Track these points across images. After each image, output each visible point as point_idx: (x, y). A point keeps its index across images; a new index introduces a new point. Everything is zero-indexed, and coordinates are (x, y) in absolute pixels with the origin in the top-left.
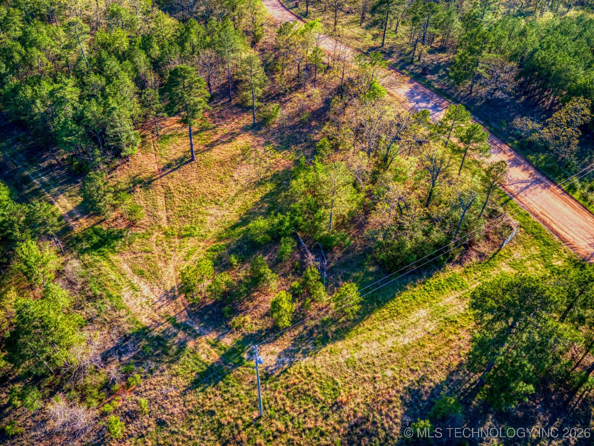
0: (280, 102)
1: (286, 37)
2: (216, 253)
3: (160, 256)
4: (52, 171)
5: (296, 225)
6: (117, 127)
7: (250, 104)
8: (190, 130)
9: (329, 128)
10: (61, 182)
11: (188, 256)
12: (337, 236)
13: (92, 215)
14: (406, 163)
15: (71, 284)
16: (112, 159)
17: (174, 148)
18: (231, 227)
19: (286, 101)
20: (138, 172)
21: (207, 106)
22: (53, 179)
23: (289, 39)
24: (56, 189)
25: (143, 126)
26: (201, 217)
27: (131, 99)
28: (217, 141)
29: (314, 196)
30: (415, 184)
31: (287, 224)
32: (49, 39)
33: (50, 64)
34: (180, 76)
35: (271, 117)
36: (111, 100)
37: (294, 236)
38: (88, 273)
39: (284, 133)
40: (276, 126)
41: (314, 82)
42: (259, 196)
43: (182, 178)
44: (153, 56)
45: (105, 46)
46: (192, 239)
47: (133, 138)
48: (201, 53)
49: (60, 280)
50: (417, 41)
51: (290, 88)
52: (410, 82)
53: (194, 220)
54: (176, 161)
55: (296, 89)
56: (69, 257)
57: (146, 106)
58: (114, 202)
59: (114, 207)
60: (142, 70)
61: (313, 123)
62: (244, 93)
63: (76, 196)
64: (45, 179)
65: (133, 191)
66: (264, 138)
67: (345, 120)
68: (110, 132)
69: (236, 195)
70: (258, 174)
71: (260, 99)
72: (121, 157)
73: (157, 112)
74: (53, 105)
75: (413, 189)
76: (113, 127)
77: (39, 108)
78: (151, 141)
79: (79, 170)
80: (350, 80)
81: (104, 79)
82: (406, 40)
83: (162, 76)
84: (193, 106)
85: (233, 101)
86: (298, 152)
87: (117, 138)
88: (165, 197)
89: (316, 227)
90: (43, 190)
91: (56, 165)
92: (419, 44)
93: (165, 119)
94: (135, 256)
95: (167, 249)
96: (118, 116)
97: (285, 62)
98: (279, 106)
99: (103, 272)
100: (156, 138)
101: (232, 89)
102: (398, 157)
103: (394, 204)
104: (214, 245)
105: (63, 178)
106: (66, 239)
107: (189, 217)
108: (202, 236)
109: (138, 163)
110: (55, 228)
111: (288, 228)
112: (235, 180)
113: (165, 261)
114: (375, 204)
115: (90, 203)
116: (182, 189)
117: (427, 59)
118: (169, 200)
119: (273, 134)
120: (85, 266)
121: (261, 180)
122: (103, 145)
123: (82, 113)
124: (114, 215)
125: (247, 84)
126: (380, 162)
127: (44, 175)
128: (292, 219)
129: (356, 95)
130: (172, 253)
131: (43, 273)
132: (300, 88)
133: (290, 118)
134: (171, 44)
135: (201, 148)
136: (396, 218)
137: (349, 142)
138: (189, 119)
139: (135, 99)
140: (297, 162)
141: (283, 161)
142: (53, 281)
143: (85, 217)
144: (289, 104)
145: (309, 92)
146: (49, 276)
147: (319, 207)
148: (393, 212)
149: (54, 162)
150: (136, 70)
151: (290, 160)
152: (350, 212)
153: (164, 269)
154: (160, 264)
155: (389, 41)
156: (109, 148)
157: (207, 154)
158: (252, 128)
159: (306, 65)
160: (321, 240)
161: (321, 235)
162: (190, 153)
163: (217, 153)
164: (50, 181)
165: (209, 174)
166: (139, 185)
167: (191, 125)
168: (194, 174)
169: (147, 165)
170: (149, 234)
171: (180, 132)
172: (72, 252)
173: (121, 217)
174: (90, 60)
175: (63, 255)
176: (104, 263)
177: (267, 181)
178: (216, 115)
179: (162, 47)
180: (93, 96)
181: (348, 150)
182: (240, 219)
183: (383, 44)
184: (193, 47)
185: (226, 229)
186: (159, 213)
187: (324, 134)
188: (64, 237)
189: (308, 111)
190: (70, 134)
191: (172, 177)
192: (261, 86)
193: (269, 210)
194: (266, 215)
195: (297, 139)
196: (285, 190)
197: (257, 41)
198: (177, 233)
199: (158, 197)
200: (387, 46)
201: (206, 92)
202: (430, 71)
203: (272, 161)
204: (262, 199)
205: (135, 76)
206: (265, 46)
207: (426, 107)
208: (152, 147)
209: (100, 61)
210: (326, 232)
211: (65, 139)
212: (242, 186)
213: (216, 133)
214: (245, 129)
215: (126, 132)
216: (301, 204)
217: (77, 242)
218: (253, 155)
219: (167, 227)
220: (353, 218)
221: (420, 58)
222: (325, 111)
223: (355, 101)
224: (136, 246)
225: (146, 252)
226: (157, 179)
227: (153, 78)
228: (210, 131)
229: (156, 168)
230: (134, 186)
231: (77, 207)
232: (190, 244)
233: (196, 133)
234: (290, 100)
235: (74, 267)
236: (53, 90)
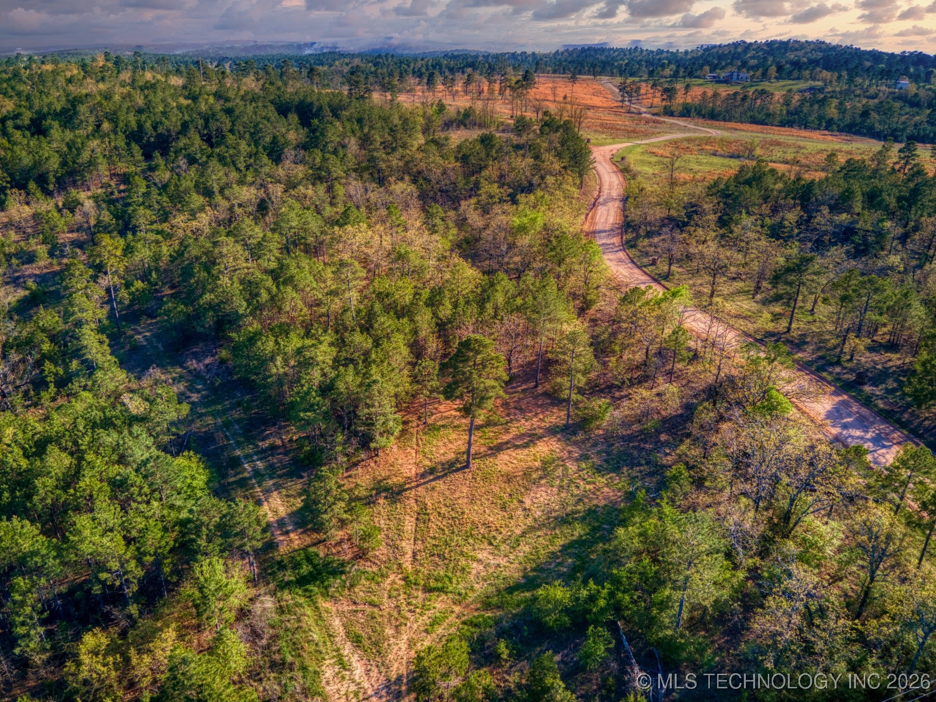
0: (613, 397)
1: (632, 308)
2: (478, 630)
3: (390, 615)
4: (272, 455)
5: (617, 608)
6: (373, 406)
7: (564, 395)
8: (472, 423)
9: (690, 449)
10: (279, 472)
11: (432, 625)
12: (691, 642)
13: (308, 530)
14: (823, 529)
15: (254, 635)
16: (357, 450)
17: (445, 445)
18: (506, 589)
19: (622, 397)
20: (388, 473)
21: (501, 393)
22: (271, 467)
23: (636, 310)
24: (271, 482)
25: (408, 407)
26: (463, 562)
27: (401, 370)
28: (507, 443)
29: (655, 560)
30: (840, 570)
31: (602, 603)
32: (312, 278)
33: (305, 309)
34: (472, 350)
35: (595, 417)
36: (374, 369)
37: (612, 627)
38: (282, 621)
39: (613, 445)
40: (601, 432)
41: (671, 375)
42: (560, 542)
43: (447, 493)
44: (441, 315)
45: (381, 296)
46: (443, 597)
47: (391, 423)
48: (506, 318)
49: (242, 624)
50: (848, 331)
51: (630, 380)
52: (835, 393)
53: (451, 565)
54: (443, 464)
55: (640, 382)
56: (262, 591)
57: (418, 382)
58: (345, 516)
59: (343, 523)
60: (423, 334)
61: (663, 437)
62: (559, 380)
63: (295, 497)
64: (260, 465)
65: (374, 503)
66: (580, 448)
67: (718, 442)
68: (363, 412)
69: (523, 535)
70: (563, 505)
71: (581, 391)
72: (369, 449)
73: (431, 392)
74: (297, 366)
75: (836, 579)
76: (368, 406)
77: (278, 368)
78: (414, 431)
79: (308, 459)
80: (731, 380)
81: (370, 341)
82: (830, 327)
83: (447, 343)
84: (482, 391)
85: (540, 387)
86: (633, 479)
87: (369, 421)
88: (417, 519)
89: (654, 618)
90: (254, 481)
91: (279, 447)
92: (852, 335)
93: (439, 402)
94: (354, 608)
95: (404, 606)
96: (379, 392)
97: (626, 342)
98: (609, 404)
99: (304, 625)
100: (422, 427)
101: (541, 371)
102: (809, 518)
103: (799, 605)
104: (476, 614)
105: (284, 467)
106: (265, 561)
107: (445, 558)
108: (460, 594)
109: (391, 460)
110: (254, 543)
111: (602, 611)
112: (525, 509)
113: (397, 627)
114: (764, 596)
115: (312, 511)
116: (443, 510)
117: (866, 359)
118: (422, 525)
119: (595, 445)
120: (281, 610)
121: (567, 515)
122: (348, 428)
123: (333, 380)
124: (339, 534)
125: (565, 367)
126: (776, 521)
127: (260, 459)
128: (612, 595)
129: (739, 403)
130: (409, 615)
131: (221, 610)
132: (646, 381)
133: (626, 423)
134: (467, 302)
135: (482, 450)
136: (801, 630)
137: (723, 478)
138: (473, 408)
139: (406, 372)
140: (630, 496)
141: (606, 489)
142: (231, 626)
143: (300, 531)
144: (626, 403)
145: (661, 388)
146: (227, 615)
147: (662, 583)
148: (796, 619)
149: (279, 442)
150: (415, 332)
151: (619, 490)
152: (716, 601)
153: (392, 640)
154: (389, 631)
155: (799, 326)
156: (356, 434)
157: (489, 461)
158: (562, 430)
159: (660, 348)
160: (660, 643)
161: (661, 635)
162: (465, 456)
163: (506, 462)
164: (266, 468)
165: (487, 492)
166: (384, 494)
167: (473, 417)
168: (465, 490)
169: (401, 465)
170: (382, 576)
171: (456, 423)
172: (268, 584)
173: (349, 540)
174: (359, 312)
175: (255, 586)
176: (309, 611)
177: (576, 519)
178: (512, 405)
179: (455, 305)
180: (352, 361)
181: (721, 490)
182: (523, 577)
183: (789, 329)
184: (496, 309)
185: (499, 591)
186: (404, 544)
187: (680, 456)
188: (263, 557)
189: (656, 417)
190: (311, 408)
191: (433, 488)
192: (585, 373)
193: (575, 569)
194: (568, 579)
195: (633, 458)
196: (606, 540)
197: (588, 308)
198: (422, 582)
199: (407, 517)
200: (795, 334)
201: (504, 374)
202: (870, 379)
203: (588, 487)
204: (565, 548)
205: (412, 340)
206: (598, 316)
207: (862, 438)
208: (414, 440)
209: (371, 316)
210: (669, 632)
211: (302, 415)
212: (535, 520)
213: (507, 431)
214: (552, 431)
215: (384, 415)
216: (630, 571)
217: (279, 569)
218: (559, 472)
219: (410, 569)
220: (722, 614)
221: (852, 356)
222: (685, 421)
223: (737, 412)
224: (360, 592)
225: (373, 604)
226: (410, 489)
227: (435, 345)
228: (500, 427)
229: (413, 471)
230: (377, 494)
231: (292, 515)
232: (439, 604)
233: (479, 428)
234: (628, 397)
235: (265, 609)
236: (303, 347)
